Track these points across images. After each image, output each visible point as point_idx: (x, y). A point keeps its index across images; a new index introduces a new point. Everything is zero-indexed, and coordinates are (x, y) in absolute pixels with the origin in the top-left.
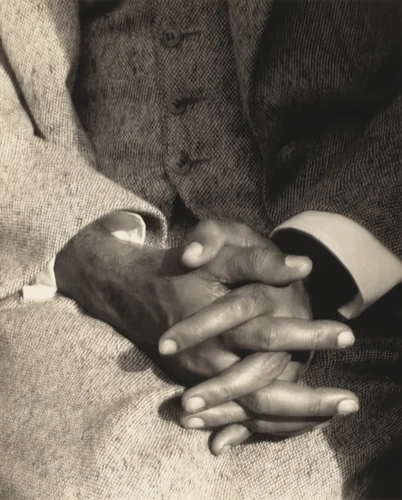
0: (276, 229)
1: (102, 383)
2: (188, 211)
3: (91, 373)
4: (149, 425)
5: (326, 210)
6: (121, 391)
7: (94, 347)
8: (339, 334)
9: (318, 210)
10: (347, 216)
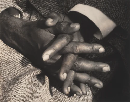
0: (69, 11)
1: (8, 73)
2: (32, 5)
3: (4, 68)
4: (25, 88)
5: (88, 5)
6: (14, 75)
7: (4, 59)
8: (99, 48)
9: (84, 4)
10: (95, 7)
